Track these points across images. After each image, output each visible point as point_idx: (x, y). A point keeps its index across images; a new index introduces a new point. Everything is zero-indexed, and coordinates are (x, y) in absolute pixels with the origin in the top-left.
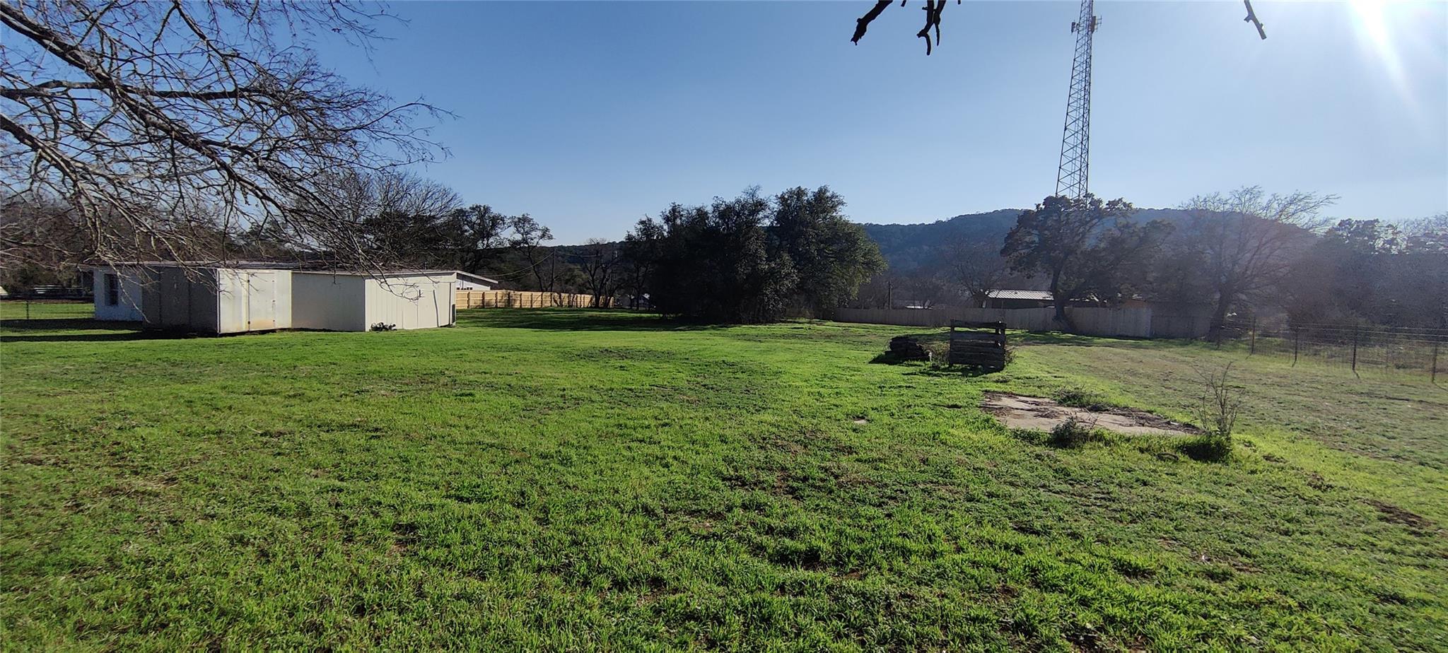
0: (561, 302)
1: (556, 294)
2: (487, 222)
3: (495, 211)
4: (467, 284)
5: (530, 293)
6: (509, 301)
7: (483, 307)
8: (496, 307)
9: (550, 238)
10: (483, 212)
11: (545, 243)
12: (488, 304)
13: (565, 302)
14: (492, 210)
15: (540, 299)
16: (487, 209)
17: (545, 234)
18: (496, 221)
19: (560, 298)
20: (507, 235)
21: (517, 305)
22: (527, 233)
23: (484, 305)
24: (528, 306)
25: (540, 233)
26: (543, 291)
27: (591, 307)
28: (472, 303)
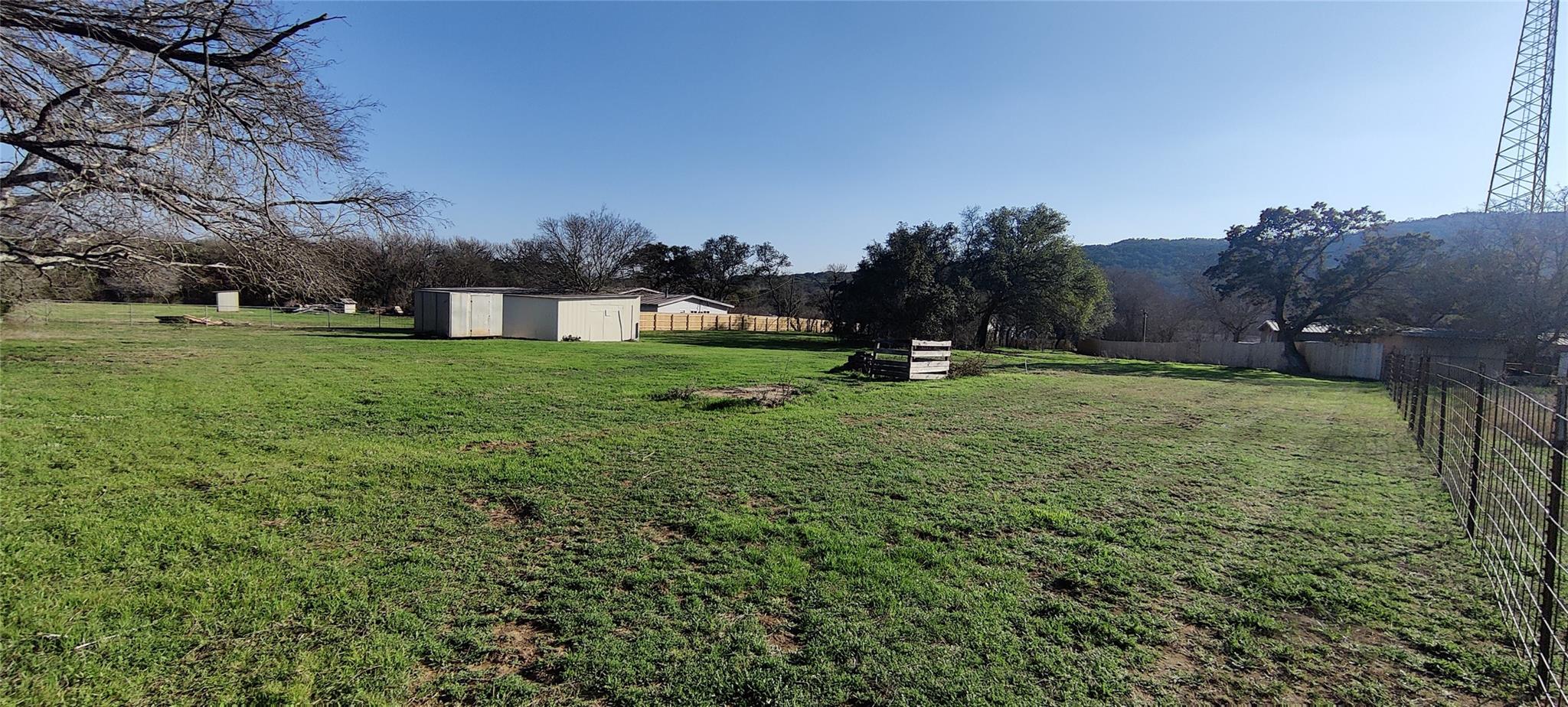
0: (799, 327)
1: (793, 319)
2: (732, 250)
3: (740, 241)
4: (704, 308)
5: (765, 318)
6: (743, 325)
7: (716, 329)
8: (730, 329)
9: (788, 265)
10: (729, 241)
11: (782, 271)
12: (721, 327)
13: (804, 327)
14: (738, 240)
15: (776, 323)
16: (733, 239)
17: (783, 260)
18: (743, 251)
19: (798, 322)
20: (752, 261)
21: (751, 328)
22: (768, 261)
23: (718, 327)
24: (763, 329)
25: (778, 261)
26: (779, 316)
27: (829, 333)
28: (705, 325)
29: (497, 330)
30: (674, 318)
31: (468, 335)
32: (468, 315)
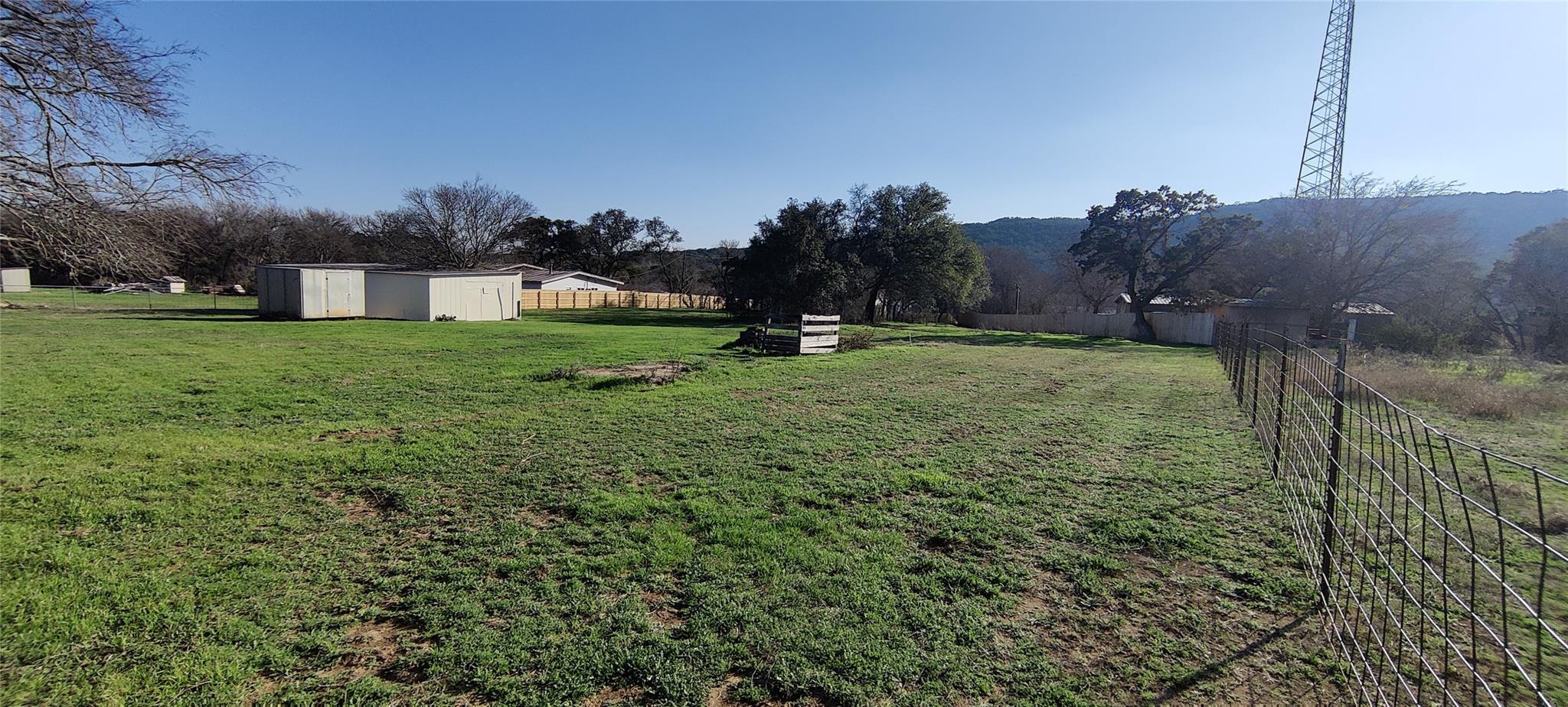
0: (692, 304)
1: (686, 296)
2: (619, 225)
3: (629, 216)
4: (591, 285)
5: (656, 294)
6: (634, 302)
7: (605, 306)
8: (620, 307)
9: (679, 240)
10: (617, 215)
11: (673, 246)
12: (611, 304)
13: (697, 304)
14: (626, 214)
15: (667, 299)
16: (621, 214)
17: (674, 236)
18: (632, 225)
19: (690, 299)
20: (642, 237)
21: (642, 305)
22: (658, 236)
23: (606, 305)
24: (654, 306)
25: (669, 236)
26: (672, 292)
27: (723, 309)
28: (593, 303)
29: (359, 310)
30: (559, 295)
31: (324, 316)
32: (323, 294)
